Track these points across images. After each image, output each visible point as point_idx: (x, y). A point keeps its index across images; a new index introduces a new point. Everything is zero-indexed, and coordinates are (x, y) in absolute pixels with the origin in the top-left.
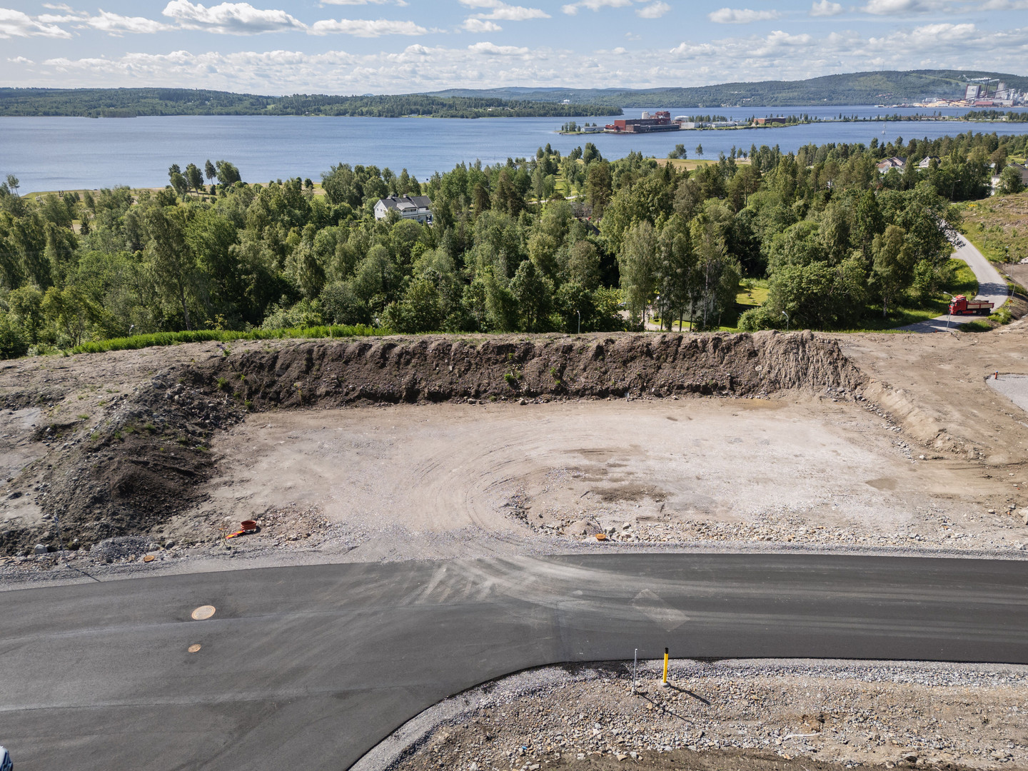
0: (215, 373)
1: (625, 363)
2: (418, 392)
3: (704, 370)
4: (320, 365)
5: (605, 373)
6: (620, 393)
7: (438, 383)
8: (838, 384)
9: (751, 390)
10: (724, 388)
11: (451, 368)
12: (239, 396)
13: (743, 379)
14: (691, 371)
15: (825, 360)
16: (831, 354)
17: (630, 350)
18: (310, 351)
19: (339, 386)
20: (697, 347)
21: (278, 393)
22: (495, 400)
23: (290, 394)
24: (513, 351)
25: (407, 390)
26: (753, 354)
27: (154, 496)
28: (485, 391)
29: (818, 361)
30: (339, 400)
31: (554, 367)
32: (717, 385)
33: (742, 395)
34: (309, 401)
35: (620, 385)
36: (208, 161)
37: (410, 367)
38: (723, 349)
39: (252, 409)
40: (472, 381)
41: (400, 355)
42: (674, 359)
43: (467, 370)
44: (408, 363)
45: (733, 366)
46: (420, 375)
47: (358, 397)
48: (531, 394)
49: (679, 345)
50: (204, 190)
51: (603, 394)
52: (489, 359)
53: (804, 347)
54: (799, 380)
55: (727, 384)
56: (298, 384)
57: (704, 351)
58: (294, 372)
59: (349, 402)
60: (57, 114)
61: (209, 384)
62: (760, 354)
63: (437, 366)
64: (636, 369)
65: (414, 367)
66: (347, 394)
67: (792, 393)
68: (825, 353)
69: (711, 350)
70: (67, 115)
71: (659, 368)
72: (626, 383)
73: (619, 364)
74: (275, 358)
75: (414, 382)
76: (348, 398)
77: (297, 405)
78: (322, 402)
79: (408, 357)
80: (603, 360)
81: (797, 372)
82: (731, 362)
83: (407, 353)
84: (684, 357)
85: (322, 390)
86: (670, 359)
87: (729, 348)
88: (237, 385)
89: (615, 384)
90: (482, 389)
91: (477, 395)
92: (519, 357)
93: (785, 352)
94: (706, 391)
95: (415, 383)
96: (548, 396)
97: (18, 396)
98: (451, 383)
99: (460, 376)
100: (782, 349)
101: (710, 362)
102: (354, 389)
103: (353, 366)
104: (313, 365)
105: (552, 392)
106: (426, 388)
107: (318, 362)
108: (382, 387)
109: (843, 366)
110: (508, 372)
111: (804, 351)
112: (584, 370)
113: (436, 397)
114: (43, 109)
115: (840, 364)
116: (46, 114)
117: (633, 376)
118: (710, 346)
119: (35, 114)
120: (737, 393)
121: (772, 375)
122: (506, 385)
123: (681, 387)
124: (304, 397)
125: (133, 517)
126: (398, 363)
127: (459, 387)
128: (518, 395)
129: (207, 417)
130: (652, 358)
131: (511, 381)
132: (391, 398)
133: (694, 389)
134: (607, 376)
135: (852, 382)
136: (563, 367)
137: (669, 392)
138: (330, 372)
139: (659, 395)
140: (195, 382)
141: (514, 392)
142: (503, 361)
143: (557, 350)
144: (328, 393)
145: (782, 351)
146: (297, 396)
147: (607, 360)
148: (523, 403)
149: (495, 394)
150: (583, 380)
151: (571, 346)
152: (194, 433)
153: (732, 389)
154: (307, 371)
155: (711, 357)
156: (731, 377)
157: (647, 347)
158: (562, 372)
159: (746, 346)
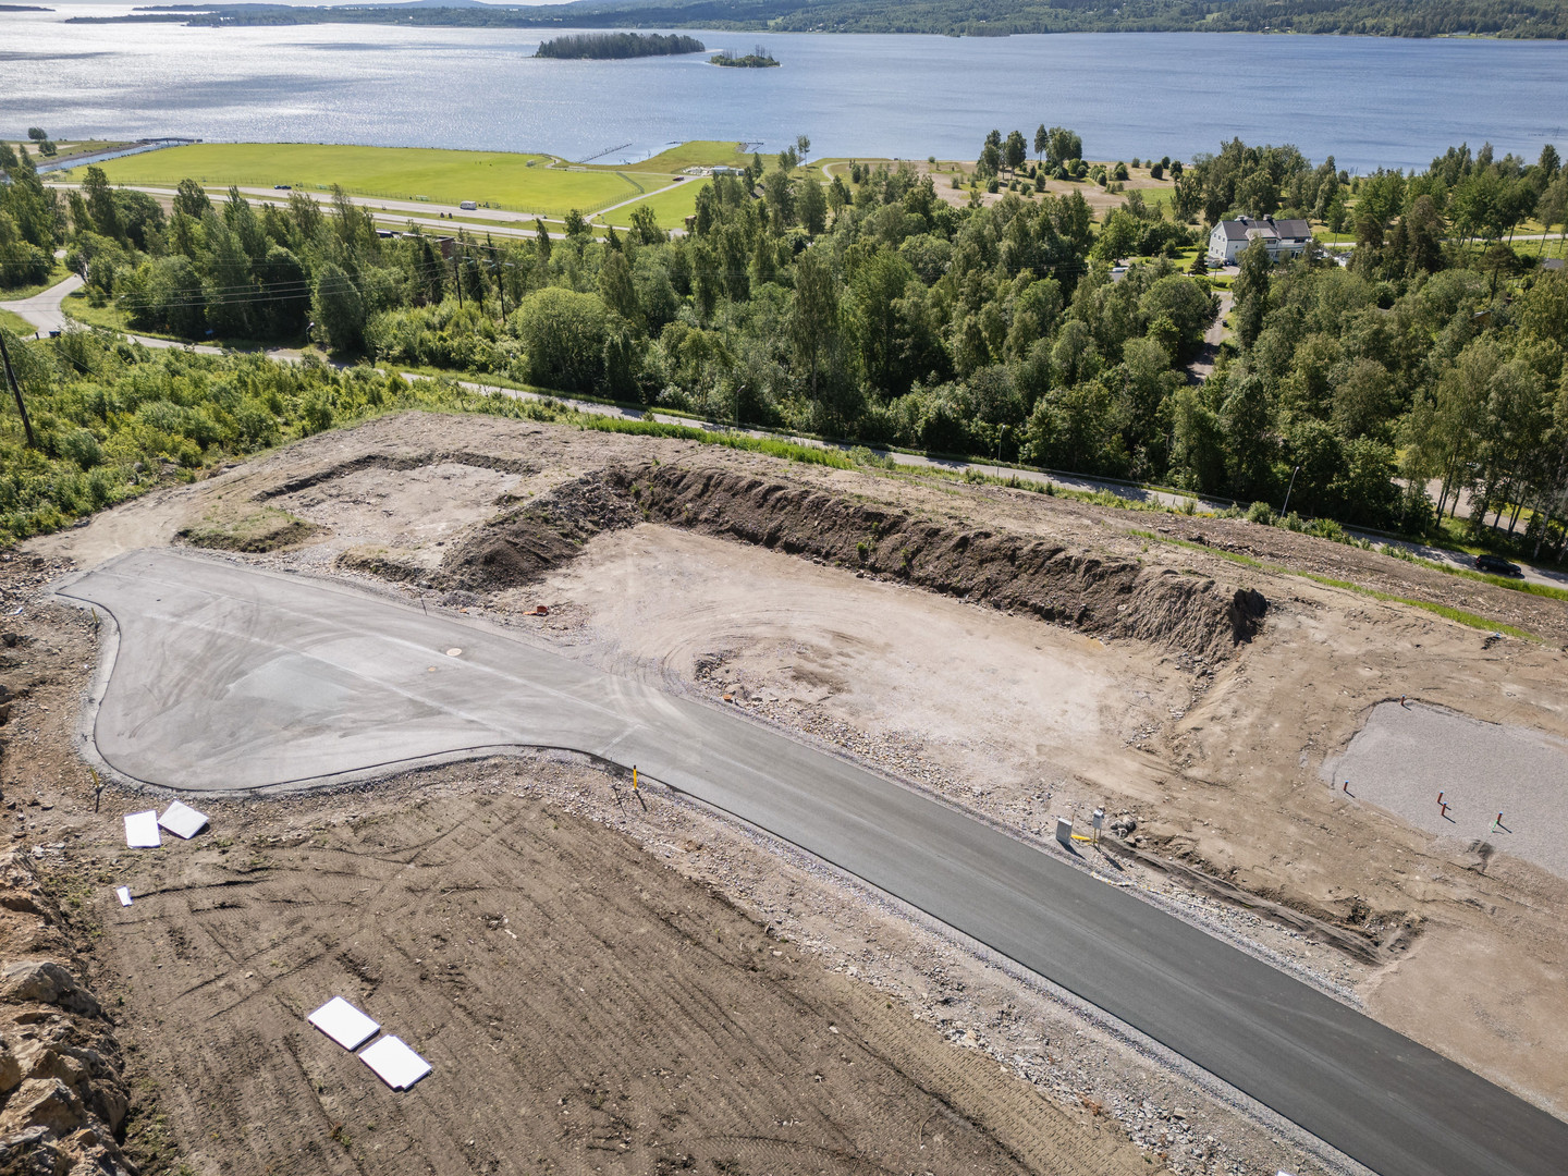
0: (635, 480)
1: (982, 562)
2: (779, 539)
4: (713, 492)
5: (958, 566)
6: (959, 593)
8: (1201, 651)
9: (1099, 628)
10: (1070, 617)
11: (816, 523)
12: (643, 504)
13: (1097, 615)
15: (1203, 619)
16: (1215, 615)
17: (994, 550)
18: (710, 478)
21: (671, 509)
22: (840, 565)
23: (680, 513)
24: (880, 521)
25: (770, 534)
26: (1127, 589)
27: (507, 570)
28: (835, 554)
29: (1195, 618)
30: (713, 528)
31: (911, 548)
32: (1064, 612)
34: (690, 523)
35: (962, 585)
36: (1042, 127)
37: (783, 512)
38: (1095, 575)
39: (647, 519)
40: (830, 539)
41: (779, 500)
42: (1036, 572)
43: (829, 529)
44: (784, 508)
45: (1096, 596)
46: (787, 523)
47: (728, 530)
48: (875, 570)
49: (1049, 558)
51: (942, 589)
52: (854, 523)
54: (1155, 634)
56: (689, 505)
57: (1074, 572)
58: (690, 494)
59: (718, 533)
61: (627, 488)
62: (1136, 592)
63: (806, 517)
64: (990, 571)
65: (786, 513)
66: (721, 525)
69: (1081, 573)
76: (720, 529)
79: (786, 503)
82: (1095, 592)
84: (1048, 572)
85: (703, 516)
87: (1102, 577)
89: (960, 581)
90: (833, 551)
91: (827, 556)
92: (884, 528)
93: (1162, 598)
94: (1048, 615)
95: (780, 530)
96: (889, 575)
98: (809, 538)
99: (820, 534)
100: (1162, 591)
101: (1073, 586)
102: (728, 522)
103: (738, 499)
104: (708, 490)
105: (895, 572)
106: (786, 536)
107: (713, 489)
108: (750, 526)
109: (1221, 632)
110: (867, 540)
111: (1185, 603)
112: (938, 558)
113: (791, 548)
115: (1218, 630)
117: (982, 578)
118: (1083, 567)
120: (1082, 628)
121: (1131, 619)
122: (856, 554)
123: (1024, 604)
124: (688, 519)
126: (774, 507)
127: (813, 544)
128: (862, 567)
131: (863, 553)
132: (753, 539)
133: (1037, 610)
134: (957, 571)
136: (919, 550)
137: (1011, 605)
139: (997, 606)
140: (615, 483)
142: (866, 529)
143: (922, 530)
144: (706, 520)
145: (1157, 596)
146: (684, 516)
147: (966, 554)
148: (861, 576)
149: (842, 560)
150: (931, 568)
151: (939, 530)
152: (581, 529)
153: (1080, 622)
154: (700, 496)
155: (1076, 580)
156: (1086, 609)
157: (1014, 551)
158: (915, 554)
159: (1124, 578)
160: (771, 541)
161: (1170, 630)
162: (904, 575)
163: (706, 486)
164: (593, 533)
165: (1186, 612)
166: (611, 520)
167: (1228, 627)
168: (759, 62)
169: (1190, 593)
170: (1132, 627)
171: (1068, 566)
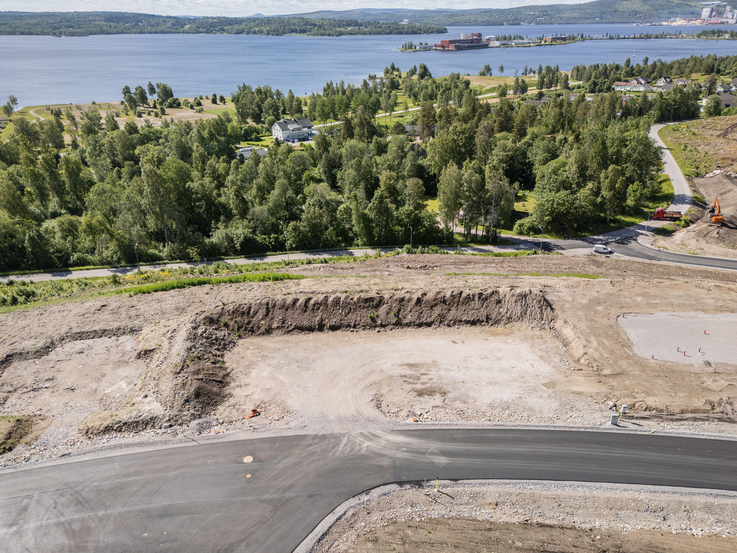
0: (220, 317)
1: (432, 307)
2: (324, 325)
3: (473, 311)
4: (273, 311)
5: (421, 313)
6: (429, 325)
7: (334, 320)
8: (542, 319)
9: (497, 322)
10: (483, 321)
11: (340, 311)
12: (233, 330)
13: (493, 316)
14: (466, 312)
15: (536, 306)
16: (540, 302)
17: (435, 300)
18: (267, 304)
20: (469, 298)
21: (252, 328)
22: (364, 329)
23: (259, 328)
24: (373, 301)
25: (319, 324)
26: (499, 302)
27: (209, 397)
28: (359, 324)
29: (532, 306)
30: (284, 330)
31: (395, 310)
32: (479, 319)
33: (492, 325)
34: (269, 331)
35: (429, 320)
36: (150, 83)
37: (319, 311)
38: (483, 299)
39: (240, 337)
40: (352, 318)
43: (349, 312)
44: (318, 309)
45: (488, 308)
46: (325, 316)
47: (294, 329)
48: (382, 326)
49: (460, 297)
50: (148, 105)
51: (420, 325)
52: (360, 306)
53: (526, 298)
54: (521, 317)
55: (485, 319)
56: (263, 322)
57: (473, 300)
58: (260, 315)
59: (289, 332)
60: (30, 34)
61: (217, 323)
62: (503, 302)
63: (333, 310)
64: (437, 311)
65: (322, 311)
66: (288, 327)
67: (518, 324)
68: (536, 302)
69: (477, 300)
70: (37, 34)
71: (450, 310)
72: (432, 319)
73: (428, 308)
74: (250, 308)
76: (288, 329)
77: (263, 334)
78: (275, 332)
79: (318, 306)
80: (420, 306)
81: (521, 313)
83: (318, 303)
84: (463, 304)
85: (275, 325)
86: (455, 305)
87: (486, 299)
88: (231, 323)
89: (426, 319)
90: (357, 323)
91: (355, 326)
92: (376, 304)
93: (516, 301)
94: (473, 323)
95: (322, 321)
96: (391, 327)
97: (119, 329)
98: (341, 320)
99: (345, 316)
100: (514, 299)
101: (476, 307)
102: (291, 325)
103: (290, 311)
104: (269, 311)
105: (394, 324)
106: (328, 323)
107: (272, 310)
108: (306, 323)
109: (546, 309)
110: (371, 313)
111: (526, 301)
112: (410, 311)
113: (334, 328)
114: (19, 30)
115: (544, 308)
116: (22, 33)
117: (436, 315)
118: (477, 297)
119: (14, 33)
120: (490, 324)
121: (508, 314)
122: (369, 321)
123: (461, 321)
124: (266, 330)
125: (203, 409)
127: (345, 323)
128: (376, 326)
129: (220, 344)
130: (446, 305)
131: (372, 319)
132: (310, 329)
133: (467, 322)
134: (422, 315)
135: (550, 318)
136: (399, 310)
137: (455, 323)
138: (278, 315)
139: (449, 326)
140: (210, 323)
141: (373, 324)
142: (368, 307)
143: (396, 300)
144: (278, 327)
145: (514, 301)
146: (263, 329)
149: (364, 326)
150: (410, 317)
151: (404, 298)
152: (216, 356)
153: (487, 322)
154: (267, 315)
155: (476, 303)
156: (487, 315)
157: (443, 298)
158: (398, 313)
159: (495, 297)
160: (321, 328)
161: (526, 314)
162: (399, 324)
164: (222, 356)
165: (528, 305)
166: (225, 345)
167: (547, 306)
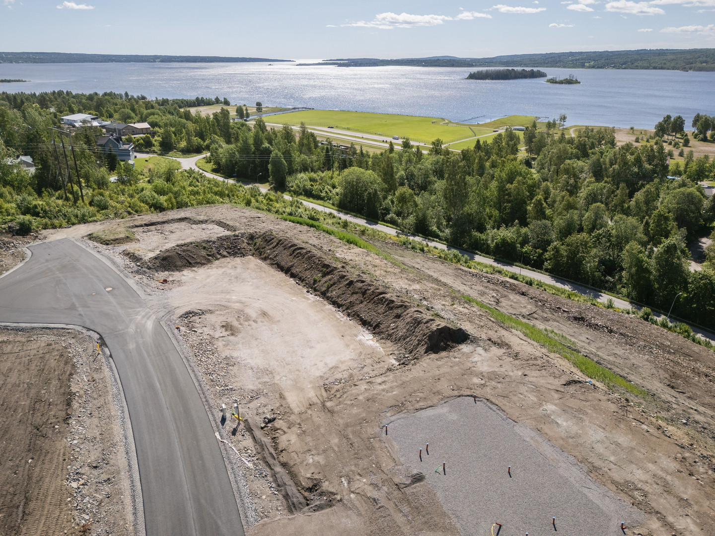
0: (259, 238)
1: (353, 293)
2: (290, 270)
3: (374, 313)
4: (279, 247)
5: (343, 294)
6: (339, 306)
7: (298, 270)
8: (411, 353)
9: (379, 333)
10: (371, 326)
11: (306, 266)
12: (254, 248)
13: (382, 326)
15: (418, 337)
17: (359, 289)
18: (281, 241)
19: (275, 257)
21: (262, 252)
22: (304, 286)
23: (264, 254)
24: (327, 269)
25: (289, 268)
26: (398, 316)
27: (170, 264)
28: (305, 281)
29: (415, 336)
30: (271, 262)
31: (332, 282)
32: (370, 322)
33: (374, 333)
34: (265, 259)
35: (342, 302)
37: (296, 259)
38: (389, 307)
40: (306, 274)
41: (298, 253)
42: (369, 302)
43: (309, 269)
44: (298, 257)
46: (296, 264)
47: (275, 264)
48: (314, 289)
49: (377, 296)
51: (333, 303)
52: (318, 268)
53: (418, 325)
55: (374, 325)
56: (269, 251)
57: (383, 304)
58: (272, 246)
59: (272, 264)
61: (253, 241)
62: (401, 318)
63: (303, 263)
64: (354, 298)
65: (298, 260)
66: (274, 261)
67: (390, 344)
68: (421, 334)
69: (386, 305)
71: (361, 303)
72: (345, 303)
73: (350, 293)
74: (272, 239)
75: (292, 266)
77: (262, 259)
78: (268, 261)
79: (300, 255)
80: (348, 288)
81: (402, 336)
82: (386, 316)
83: (300, 253)
84: (374, 302)
85: (271, 256)
87: (392, 308)
88: (258, 244)
91: (303, 281)
92: (328, 272)
93: (408, 323)
94: (364, 323)
96: (318, 293)
98: (300, 272)
99: (305, 270)
100: (408, 320)
101: (379, 311)
102: (277, 260)
103: (285, 251)
105: (321, 292)
106: (293, 270)
108: (284, 263)
109: (422, 345)
110: (318, 276)
111: (415, 328)
112: (339, 289)
113: (292, 275)
117: (350, 301)
118: (387, 303)
120: (373, 331)
121: (392, 332)
122: (313, 281)
123: (358, 316)
124: (266, 257)
125: (158, 267)
126: (295, 256)
127: (301, 275)
128: (311, 288)
129: (234, 251)
130: (363, 297)
131: (315, 281)
132: (282, 269)
133: (361, 320)
134: (342, 296)
135: (416, 356)
136: (334, 284)
137: (353, 316)
138: (278, 251)
139: (349, 315)
141: (311, 286)
142: (321, 271)
143: (339, 275)
144: (271, 258)
146: (264, 256)
147: (350, 289)
148: (308, 292)
149: (307, 284)
150: (334, 293)
151: (345, 276)
152: (220, 254)
153: (374, 329)
154: (274, 248)
155: (381, 308)
156: (379, 323)
157: (366, 290)
158: (332, 285)
159: (399, 311)
160: (287, 270)
161: (404, 340)
162: (324, 294)
163: (278, 244)
164: (224, 256)
165: (414, 332)
166: (236, 253)
167: (426, 343)
168: (569, 82)
169: (419, 323)
170: (390, 335)
171: (382, 301)
